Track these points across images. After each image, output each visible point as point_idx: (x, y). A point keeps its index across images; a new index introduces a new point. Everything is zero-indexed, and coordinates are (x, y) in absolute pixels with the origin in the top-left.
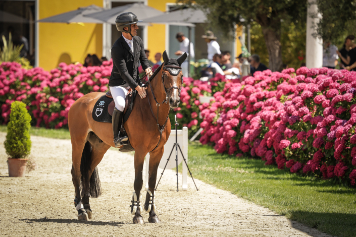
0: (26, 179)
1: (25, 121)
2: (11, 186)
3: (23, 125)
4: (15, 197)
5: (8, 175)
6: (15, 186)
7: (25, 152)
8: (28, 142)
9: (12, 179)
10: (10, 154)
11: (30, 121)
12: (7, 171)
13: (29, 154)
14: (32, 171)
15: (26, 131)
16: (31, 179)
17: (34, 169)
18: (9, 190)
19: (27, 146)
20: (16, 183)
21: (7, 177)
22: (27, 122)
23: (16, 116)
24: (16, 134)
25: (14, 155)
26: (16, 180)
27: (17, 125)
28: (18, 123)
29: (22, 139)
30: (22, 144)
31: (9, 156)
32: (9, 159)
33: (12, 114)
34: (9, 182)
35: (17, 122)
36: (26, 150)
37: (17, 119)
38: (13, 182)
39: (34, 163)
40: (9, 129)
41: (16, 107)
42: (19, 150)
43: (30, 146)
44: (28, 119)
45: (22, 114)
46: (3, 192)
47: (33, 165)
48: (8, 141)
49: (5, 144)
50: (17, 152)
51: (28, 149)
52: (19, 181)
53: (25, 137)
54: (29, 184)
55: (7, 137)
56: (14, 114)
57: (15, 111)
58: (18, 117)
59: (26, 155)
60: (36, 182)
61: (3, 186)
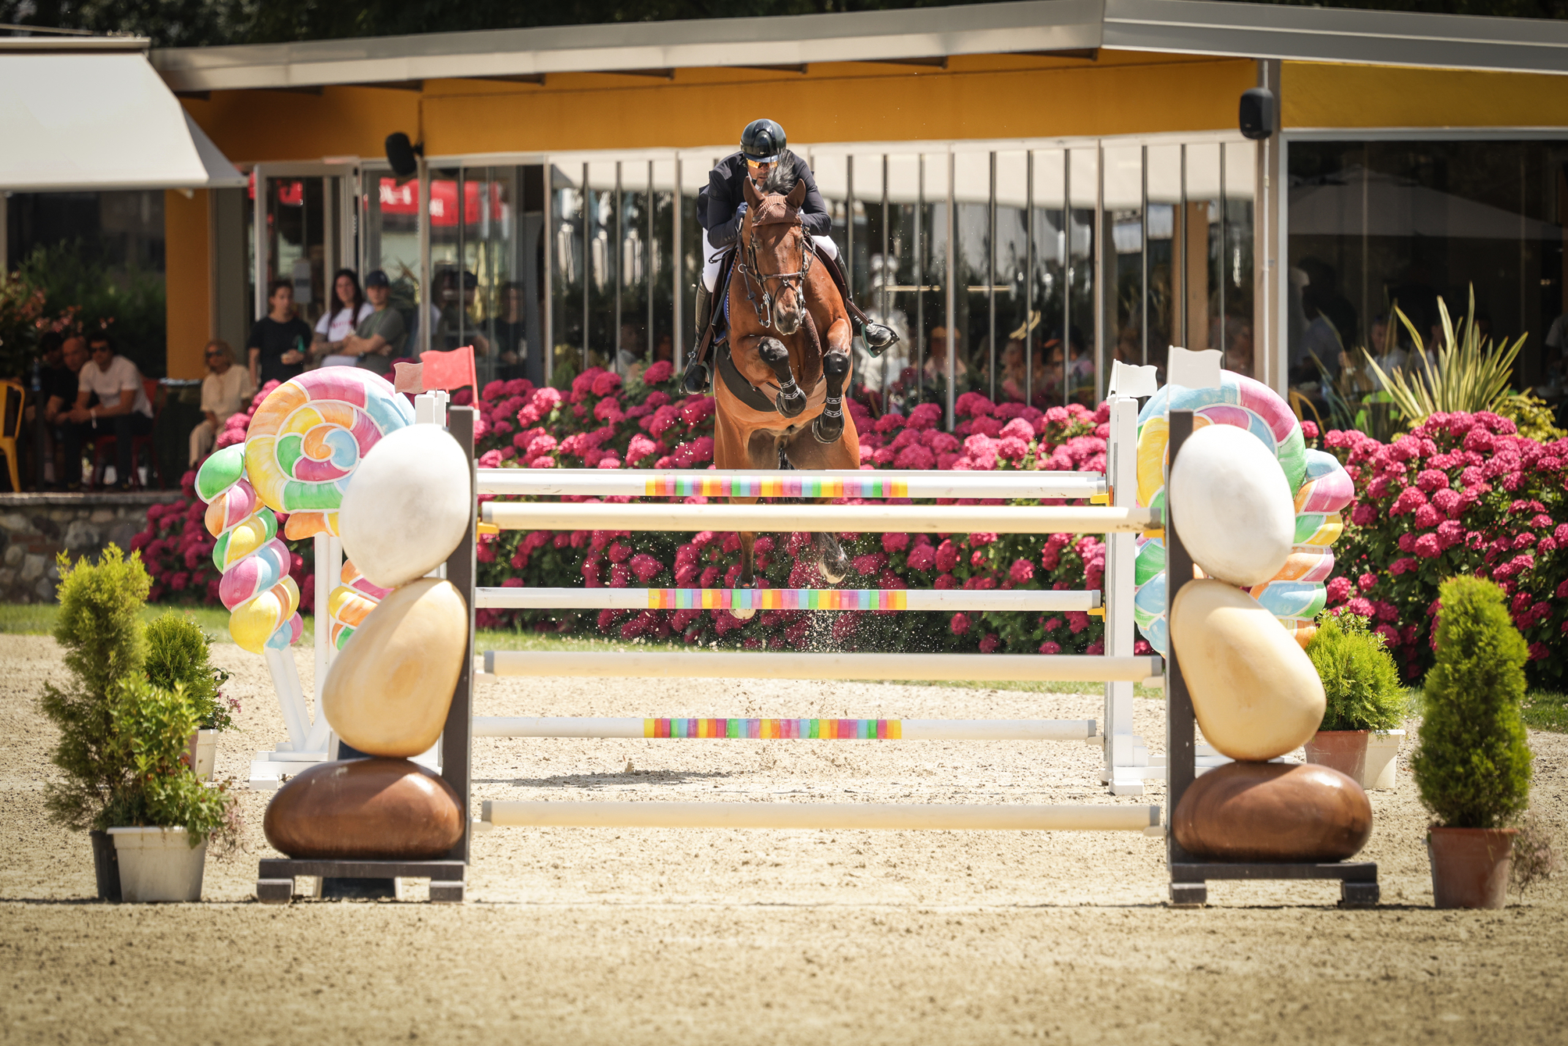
0: (1508, 916)
1: (1502, 662)
2: (1441, 948)
3: (1491, 679)
4: (1454, 995)
5: (1430, 900)
6: (1457, 948)
7: (1504, 800)
8: (1515, 757)
9: (1447, 919)
10: (1440, 809)
11: (1521, 664)
12: (1428, 883)
13: (1522, 804)
14: (1539, 883)
15: (1506, 706)
16: (1532, 915)
17: (1545, 876)
18: (1429, 964)
19: (1512, 775)
20: (1464, 935)
21: (1427, 908)
22: (1511, 665)
23: (1460, 642)
24: (1464, 720)
25: (1457, 813)
26: (1466, 921)
27: (1467, 682)
28: (1470, 672)
29: (1491, 739)
30: (1490, 765)
31: (1435, 818)
32: (1434, 828)
33: (1446, 633)
34: (1431, 932)
35: (1465, 666)
36: (1509, 790)
37: (1467, 653)
38: (1449, 929)
39: (1545, 846)
40: (1433, 697)
41: (1461, 602)
42: (1479, 791)
43: (1524, 773)
44: (1513, 652)
45: (1488, 632)
46: (1401, 974)
47: (1541, 854)
48: (1426, 750)
49: (1417, 765)
50: (1468, 796)
51: (1517, 787)
52: (1476, 927)
53: (1501, 734)
54: (1520, 938)
55: (1423, 732)
56: (1454, 632)
57: (1456, 621)
58: (1468, 644)
59: (1507, 811)
60: (1552, 932)
61: (1407, 947)
